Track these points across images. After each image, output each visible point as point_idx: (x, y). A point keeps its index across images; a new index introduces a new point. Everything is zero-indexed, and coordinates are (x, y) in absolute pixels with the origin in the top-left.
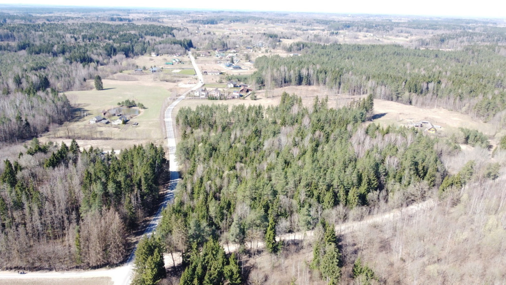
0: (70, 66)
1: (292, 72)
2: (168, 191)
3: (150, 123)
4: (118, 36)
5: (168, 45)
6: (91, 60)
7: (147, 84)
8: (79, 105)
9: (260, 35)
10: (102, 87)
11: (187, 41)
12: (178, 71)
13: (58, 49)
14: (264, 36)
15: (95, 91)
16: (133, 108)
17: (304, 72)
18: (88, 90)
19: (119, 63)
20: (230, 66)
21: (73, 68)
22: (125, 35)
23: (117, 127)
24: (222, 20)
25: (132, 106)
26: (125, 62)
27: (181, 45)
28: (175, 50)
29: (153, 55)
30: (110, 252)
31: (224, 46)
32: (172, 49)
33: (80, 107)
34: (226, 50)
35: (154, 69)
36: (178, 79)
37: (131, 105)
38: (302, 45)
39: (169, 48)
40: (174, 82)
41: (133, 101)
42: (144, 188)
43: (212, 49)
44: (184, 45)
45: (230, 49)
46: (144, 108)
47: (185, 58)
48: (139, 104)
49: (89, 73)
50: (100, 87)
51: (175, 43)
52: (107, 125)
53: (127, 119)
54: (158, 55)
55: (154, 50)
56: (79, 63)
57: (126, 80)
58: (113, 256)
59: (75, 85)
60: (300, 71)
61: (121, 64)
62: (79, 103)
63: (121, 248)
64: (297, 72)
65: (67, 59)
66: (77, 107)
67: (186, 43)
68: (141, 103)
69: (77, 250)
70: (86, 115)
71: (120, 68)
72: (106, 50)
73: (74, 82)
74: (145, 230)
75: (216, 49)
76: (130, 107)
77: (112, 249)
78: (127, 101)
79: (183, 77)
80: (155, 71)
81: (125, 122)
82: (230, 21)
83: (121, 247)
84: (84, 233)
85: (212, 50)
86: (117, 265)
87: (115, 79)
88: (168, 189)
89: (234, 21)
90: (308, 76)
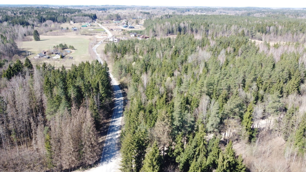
0: (13, 27)
1: (174, 25)
2: (115, 99)
3: (82, 57)
4: (45, 13)
5: (81, 17)
6: (28, 24)
7: (72, 37)
8: (23, 49)
9: (139, 13)
10: (39, 39)
11: (93, 15)
12: (92, 30)
13: (3, 18)
14: (141, 13)
15: (34, 42)
16: (66, 49)
17: (182, 25)
18: (28, 41)
19: (49, 26)
20: (126, 27)
21: (15, 28)
22: (49, 12)
23: (57, 60)
24: (110, 8)
25: (65, 49)
26: (53, 25)
27: (90, 17)
28: (86, 20)
29: (72, 22)
30: (84, 152)
31: (118, 17)
32: (84, 19)
33: (24, 50)
34: (120, 20)
35: (75, 29)
36: (94, 34)
37: (64, 47)
38: (168, 16)
39: (82, 19)
40: (91, 35)
41: (66, 45)
42: (101, 91)
43: (111, 19)
44: (91, 17)
45: (122, 19)
46: (74, 49)
47: (94, 24)
48: (70, 46)
49: (28, 32)
50: (37, 39)
51: (85, 16)
52: (48, 59)
53: (64, 55)
54: (75, 23)
55: (72, 20)
56: (19, 25)
57: (56, 35)
58: (88, 156)
59: (18, 37)
60: (179, 25)
61: (50, 26)
62: (23, 48)
63: (96, 148)
64: (177, 25)
65: (10, 23)
66: (21, 50)
67: (92, 16)
68: (71, 46)
69: (48, 153)
70: (30, 54)
71: (50, 28)
72: (38, 19)
73: (17, 36)
74: (107, 131)
75: (113, 20)
76: (63, 49)
77: (86, 149)
78: (61, 45)
80: (76, 30)
81: (62, 57)
82: (115, 9)
83: (95, 146)
84: (55, 134)
86: (91, 166)
87: (47, 35)
88: (115, 97)
89: (117, 9)
90: (185, 28)
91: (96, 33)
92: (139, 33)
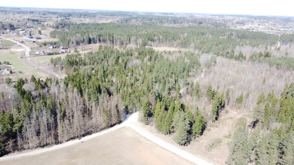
1: (85, 37)
9: (26, 20)
17: (91, 37)
20: (32, 38)
36: (8, 47)
40: (7, 49)
45: (16, 28)
64: (88, 37)
75: (6, 29)
79: (10, 46)
85: (3, 30)
90: (94, 38)
91: (10, 47)
92: (53, 44)
